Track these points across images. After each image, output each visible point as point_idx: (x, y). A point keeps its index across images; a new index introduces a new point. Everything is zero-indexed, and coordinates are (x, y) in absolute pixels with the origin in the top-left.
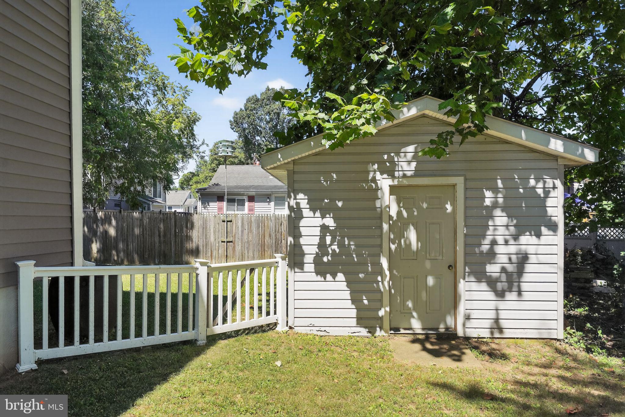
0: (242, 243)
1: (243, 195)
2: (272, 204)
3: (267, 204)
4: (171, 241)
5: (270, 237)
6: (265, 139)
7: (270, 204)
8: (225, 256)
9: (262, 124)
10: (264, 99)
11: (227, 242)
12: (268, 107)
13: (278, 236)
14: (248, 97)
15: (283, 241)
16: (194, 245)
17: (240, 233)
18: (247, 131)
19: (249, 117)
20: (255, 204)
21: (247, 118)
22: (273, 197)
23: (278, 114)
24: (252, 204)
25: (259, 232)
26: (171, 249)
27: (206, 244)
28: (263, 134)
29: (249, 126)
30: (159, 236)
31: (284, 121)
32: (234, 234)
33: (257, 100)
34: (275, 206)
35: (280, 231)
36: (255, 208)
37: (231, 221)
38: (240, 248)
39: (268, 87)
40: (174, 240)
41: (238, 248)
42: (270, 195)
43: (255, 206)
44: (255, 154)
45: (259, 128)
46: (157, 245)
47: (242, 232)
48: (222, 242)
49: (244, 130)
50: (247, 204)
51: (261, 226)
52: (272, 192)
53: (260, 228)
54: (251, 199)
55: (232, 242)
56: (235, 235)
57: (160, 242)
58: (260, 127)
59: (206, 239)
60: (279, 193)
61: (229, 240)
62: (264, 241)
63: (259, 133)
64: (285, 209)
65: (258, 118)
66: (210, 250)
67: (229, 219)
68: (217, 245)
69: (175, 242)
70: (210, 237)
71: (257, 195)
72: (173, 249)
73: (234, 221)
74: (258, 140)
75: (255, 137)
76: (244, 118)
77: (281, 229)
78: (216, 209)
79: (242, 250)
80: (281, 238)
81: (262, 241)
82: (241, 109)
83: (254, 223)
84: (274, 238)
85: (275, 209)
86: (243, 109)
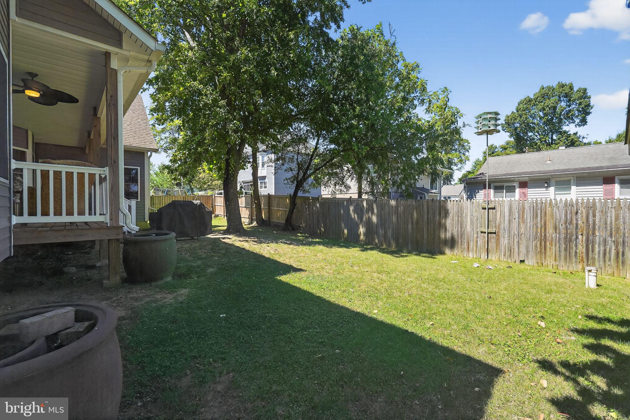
0: (509, 236)
1: (513, 181)
2: (552, 189)
3: (545, 189)
4: (423, 228)
5: (556, 230)
6: (539, 134)
7: (549, 189)
8: (486, 250)
9: (535, 121)
10: (538, 98)
11: (488, 233)
12: (542, 104)
13: (572, 228)
14: (520, 100)
15: (580, 237)
16: (449, 235)
17: (507, 222)
18: (519, 129)
19: (521, 117)
20: (529, 190)
21: (519, 118)
22: (553, 181)
23: (555, 108)
24: (524, 190)
25: (537, 224)
26: (423, 237)
27: (462, 234)
28: (537, 129)
29: (521, 125)
30: (412, 223)
31: (561, 113)
32: (497, 225)
33: (530, 100)
34: (555, 191)
35: (574, 221)
36: (528, 195)
37: (494, 208)
38: (506, 241)
39: (542, 86)
40: (426, 228)
41: (504, 242)
42: (549, 179)
43: (528, 192)
44: (527, 148)
45: (531, 125)
46: (410, 230)
47: (510, 221)
48: (482, 232)
49: (516, 129)
50: (518, 190)
51: (539, 216)
52: (552, 175)
53: (539, 218)
54: (524, 185)
55: (495, 233)
56: (499, 225)
57: (412, 228)
58: (533, 123)
59: (461, 228)
60: (562, 176)
61: (490, 230)
62: (545, 235)
63: (532, 129)
64: (570, 194)
65: (531, 116)
66: (465, 241)
67: (491, 206)
68: (476, 235)
69: (428, 229)
70: (466, 225)
71: (530, 180)
72: (425, 236)
73: (498, 208)
74: (531, 136)
75: (527, 133)
76: (516, 119)
77: (577, 220)
78: (483, 196)
79: (509, 243)
80: (577, 233)
81: (541, 235)
82: (513, 112)
83: (529, 211)
84: (563, 231)
85: (555, 194)
86: (515, 111)
